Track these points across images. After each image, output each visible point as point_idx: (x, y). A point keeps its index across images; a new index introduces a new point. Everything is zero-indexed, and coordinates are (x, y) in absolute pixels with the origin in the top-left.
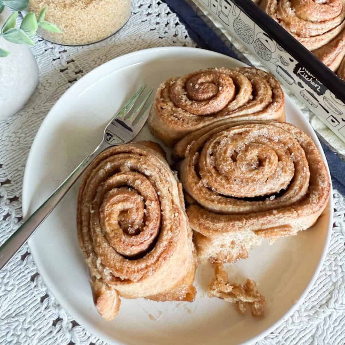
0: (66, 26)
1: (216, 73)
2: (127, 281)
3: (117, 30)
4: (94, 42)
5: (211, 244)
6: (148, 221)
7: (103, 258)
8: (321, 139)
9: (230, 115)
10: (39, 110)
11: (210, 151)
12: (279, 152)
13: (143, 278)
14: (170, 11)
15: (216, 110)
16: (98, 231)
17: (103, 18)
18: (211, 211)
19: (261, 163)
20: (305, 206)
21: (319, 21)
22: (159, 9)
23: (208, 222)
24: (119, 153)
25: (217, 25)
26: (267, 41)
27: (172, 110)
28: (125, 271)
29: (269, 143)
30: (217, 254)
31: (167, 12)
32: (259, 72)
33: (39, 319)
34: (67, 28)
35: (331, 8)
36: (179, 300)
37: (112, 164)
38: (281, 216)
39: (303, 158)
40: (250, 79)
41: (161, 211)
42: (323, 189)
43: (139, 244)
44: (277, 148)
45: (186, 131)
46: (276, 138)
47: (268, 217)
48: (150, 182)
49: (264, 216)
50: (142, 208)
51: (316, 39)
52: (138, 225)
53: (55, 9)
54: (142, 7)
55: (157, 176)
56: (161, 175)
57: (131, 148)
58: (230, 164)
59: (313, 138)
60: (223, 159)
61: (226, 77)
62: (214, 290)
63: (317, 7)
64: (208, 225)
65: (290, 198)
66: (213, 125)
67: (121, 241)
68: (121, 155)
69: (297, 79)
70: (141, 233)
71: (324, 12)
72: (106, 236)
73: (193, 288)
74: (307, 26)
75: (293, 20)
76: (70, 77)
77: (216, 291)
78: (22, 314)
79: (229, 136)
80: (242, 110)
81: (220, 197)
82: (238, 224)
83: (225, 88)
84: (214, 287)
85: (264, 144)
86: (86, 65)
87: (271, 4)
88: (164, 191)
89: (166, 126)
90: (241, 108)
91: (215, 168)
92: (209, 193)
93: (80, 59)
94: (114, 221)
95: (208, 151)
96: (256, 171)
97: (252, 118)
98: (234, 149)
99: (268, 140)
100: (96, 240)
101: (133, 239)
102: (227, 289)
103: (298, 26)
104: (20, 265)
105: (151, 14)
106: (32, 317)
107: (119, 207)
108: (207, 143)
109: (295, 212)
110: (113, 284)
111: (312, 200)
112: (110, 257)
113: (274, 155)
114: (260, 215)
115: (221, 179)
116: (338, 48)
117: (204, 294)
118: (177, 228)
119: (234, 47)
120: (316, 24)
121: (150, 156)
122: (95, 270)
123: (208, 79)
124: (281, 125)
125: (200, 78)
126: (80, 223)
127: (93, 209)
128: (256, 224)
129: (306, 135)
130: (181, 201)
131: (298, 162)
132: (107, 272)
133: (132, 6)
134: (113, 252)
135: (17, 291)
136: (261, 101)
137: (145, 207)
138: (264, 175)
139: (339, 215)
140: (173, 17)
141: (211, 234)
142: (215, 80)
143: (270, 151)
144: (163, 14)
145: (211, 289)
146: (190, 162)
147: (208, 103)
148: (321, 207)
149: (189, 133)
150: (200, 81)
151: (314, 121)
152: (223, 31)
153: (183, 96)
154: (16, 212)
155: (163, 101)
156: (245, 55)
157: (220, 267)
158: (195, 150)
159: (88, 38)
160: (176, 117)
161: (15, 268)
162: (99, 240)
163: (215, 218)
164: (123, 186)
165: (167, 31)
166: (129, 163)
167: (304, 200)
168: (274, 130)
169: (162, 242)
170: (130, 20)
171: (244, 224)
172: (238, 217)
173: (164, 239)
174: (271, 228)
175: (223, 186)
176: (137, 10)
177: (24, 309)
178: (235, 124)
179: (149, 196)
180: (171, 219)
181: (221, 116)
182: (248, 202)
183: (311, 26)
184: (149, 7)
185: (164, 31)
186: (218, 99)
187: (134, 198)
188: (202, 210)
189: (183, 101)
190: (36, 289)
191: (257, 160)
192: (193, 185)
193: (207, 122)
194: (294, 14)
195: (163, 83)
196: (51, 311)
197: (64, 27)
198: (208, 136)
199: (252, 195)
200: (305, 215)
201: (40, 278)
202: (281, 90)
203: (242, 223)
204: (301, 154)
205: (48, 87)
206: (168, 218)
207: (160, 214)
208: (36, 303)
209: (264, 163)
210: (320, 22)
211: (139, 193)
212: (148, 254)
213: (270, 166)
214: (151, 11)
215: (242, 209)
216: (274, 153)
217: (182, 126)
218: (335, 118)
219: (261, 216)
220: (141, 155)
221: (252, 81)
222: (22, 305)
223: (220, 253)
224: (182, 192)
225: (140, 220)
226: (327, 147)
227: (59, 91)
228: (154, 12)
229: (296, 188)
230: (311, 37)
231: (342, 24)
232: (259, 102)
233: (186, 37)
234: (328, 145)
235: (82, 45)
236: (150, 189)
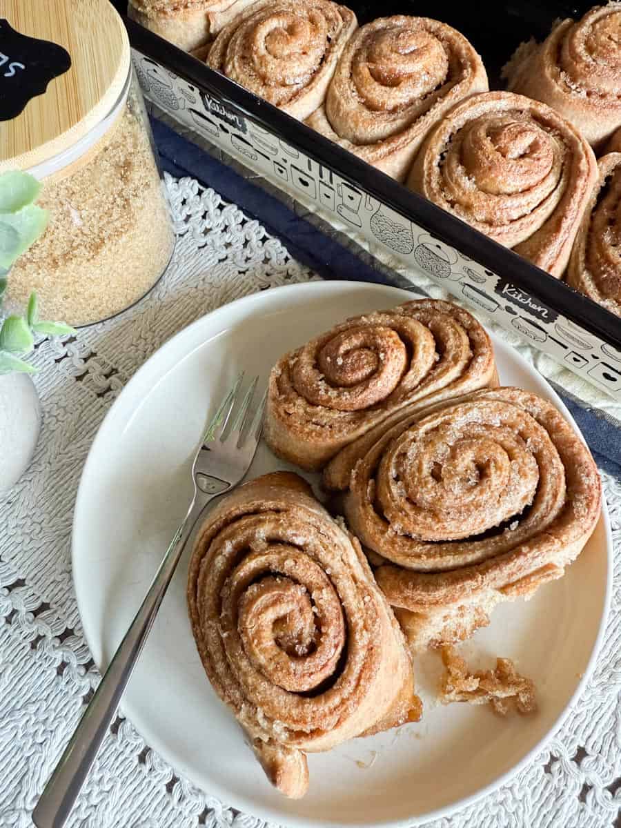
0: (66, 297)
1: (365, 327)
2: (316, 732)
3: (160, 276)
4: (122, 309)
5: (430, 622)
6: (324, 625)
7: (266, 708)
8: (560, 391)
9: (409, 398)
10: (58, 462)
11: (393, 472)
12: (507, 443)
13: (342, 719)
14: (246, 218)
15: (383, 396)
16: (246, 667)
17: (131, 266)
18: (419, 572)
19: (482, 471)
20: (569, 526)
21: (520, 190)
22: (223, 217)
23: (419, 592)
24: (238, 518)
25: (338, 226)
26: (438, 246)
27: (306, 412)
28: (309, 719)
29: (486, 433)
30: (440, 633)
31: (240, 220)
32: (437, 306)
33: (174, 820)
34: (69, 300)
35: (536, 162)
36: (399, 725)
37: (234, 542)
38: (537, 554)
39: (547, 442)
40: (425, 324)
41: (341, 601)
42: (590, 488)
43: (321, 669)
44: (502, 439)
45: (340, 443)
46: (496, 422)
47: (515, 560)
48: (309, 556)
49: (509, 560)
50: (308, 606)
51: (522, 224)
52: (311, 636)
53: (39, 274)
54: (191, 219)
55: (317, 542)
56: (322, 537)
57: (256, 503)
58: (432, 487)
59: (553, 403)
60: (420, 482)
61: (385, 331)
62: (450, 692)
63: (512, 166)
64: (419, 597)
65: (542, 518)
66: (385, 423)
67: (290, 674)
68: (244, 522)
69: (504, 302)
70: (319, 649)
71: (526, 172)
72: (260, 670)
73: (416, 700)
74: (502, 205)
75: (475, 199)
76: (97, 387)
77: (453, 693)
78: (143, 822)
79: (418, 439)
80: (427, 385)
81: (428, 546)
82: (469, 584)
83: (389, 353)
84: (449, 687)
85: (478, 437)
86: (120, 356)
87: (429, 175)
88: (336, 566)
89: (302, 443)
90: (424, 381)
91: (408, 499)
92: (409, 543)
93: (106, 347)
94: (268, 642)
95: (390, 474)
96: (479, 488)
97: (448, 394)
98: (433, 459)
99: (484, 428)
100: (246, 683)
101: (309, 664)
102: (471, 686)
103: (486, 208)
104: (113, 742)
105: (211, 229)
106: (161, 821)
107: (270, 616)
108: (383, 459)
109: (556, 540)
110: (294, 744)
111: (578, 512)
112: (279, 703)
113: (501, 453)
114: (502, 560)
115: (425, 518)
116: (562, 231)
117: (434, 702)
118: (374, 622)
119: (378, 261)
120: (517, 197)
121: (295, 509)
122: (256, 728)
123: (356, 342)
124: (497, 394)
125: (340, 344)
126: (206, 657)
127: (224, 628)
128: (500, 579)
129: (542, 401)
130: (365, 569)
131: (540, 452)
132: (278, 727)
133: (173, 221)
134: (281, 694)
135: (121, 788)
136: (456, 360)
137: (313, 603)
138: (492, 492)
139: (614, 510)
140: (254, 229)
141: (427, 610)
142: (368, 341)
143: (493, 448)
144: (234, 225)
145: (444, 692)
146: (363, 498)
147: (367, 387)
148: (594, 518)
149: (346, 446)
150: (342, 350)
151: (542, 364)
152: (351, 236)
153: (320, 383)
154: (77, 656)
155: (287, 400)
156: (399, 271)
157: (449, 652)
158: (365, 475)
159: (110, 306)
160: (317, 424)
161: (106, 750)
162: (250, 680)
163: (429, 583)
164: (264, 575)
165: (249, 256)
166: (263, 532)
167: (565, 516)
168: (490, 407)
169: (356, 653)
170: (177, 251)
171: (480, 583)
172: (468, 572)
173: (359, 647)
174: (525, 578)
175: (430, 528)
176: (184, 227)
177: (143, 814)
178: (423, 414)
179: (314, 581)
180: (360, 609)
181: (395, 404)
182: (476, 543)
183: (509, 202)
184: (204, 217)
185: (245, 258)
186: (383, 375)
187: (290, 593)
188: (402, 574)
189: (322, 392)
190: (153, 775)
191: (474, 469)
192: (378, 536)
193: (374, 420)
194: (475, 186)
195: (277, 366)
196: (189, 802)
197: (61, 300)
198: (381, 446)
199: (480, 529)
200: (573, 539)
201: (154, 755)
202: (483, 330)
203: (477, 581)
204: (543, 437)
205: (63, 416)
206: (356, 610)
207: (339, 607)
208: (160, 797)
209: (488, 472)
210: (521, 192)
211: (296, 582)
212: (339, 680)
213: (498, 473)
214: (209, 224)
215: (470, 558)
216: (500, 449)
217: (332, 437)
218: (579, 356)
219: (505, 562)
220: (277, 511)
221: (430, 325)
222: (139, 807)
223: (445, 630)
224: (362, 553)
225: (311, 627)
226: (573, 402)
227: (85, 418)
228: (215, 225)
229: (548, 497)
230: (512, 221)
231: (559, 187)
232: (452, 363)
233: (287, 259)
234: (574, 399)
235: (102, 321)
236: (312, 568)
